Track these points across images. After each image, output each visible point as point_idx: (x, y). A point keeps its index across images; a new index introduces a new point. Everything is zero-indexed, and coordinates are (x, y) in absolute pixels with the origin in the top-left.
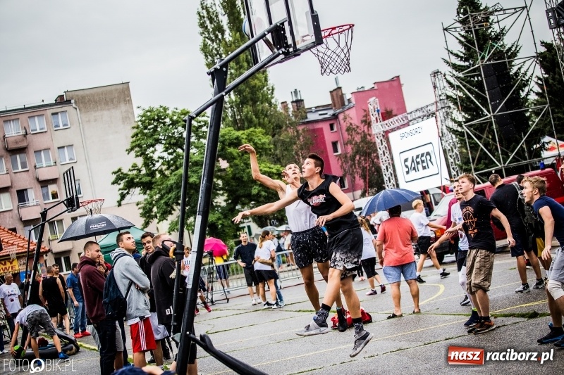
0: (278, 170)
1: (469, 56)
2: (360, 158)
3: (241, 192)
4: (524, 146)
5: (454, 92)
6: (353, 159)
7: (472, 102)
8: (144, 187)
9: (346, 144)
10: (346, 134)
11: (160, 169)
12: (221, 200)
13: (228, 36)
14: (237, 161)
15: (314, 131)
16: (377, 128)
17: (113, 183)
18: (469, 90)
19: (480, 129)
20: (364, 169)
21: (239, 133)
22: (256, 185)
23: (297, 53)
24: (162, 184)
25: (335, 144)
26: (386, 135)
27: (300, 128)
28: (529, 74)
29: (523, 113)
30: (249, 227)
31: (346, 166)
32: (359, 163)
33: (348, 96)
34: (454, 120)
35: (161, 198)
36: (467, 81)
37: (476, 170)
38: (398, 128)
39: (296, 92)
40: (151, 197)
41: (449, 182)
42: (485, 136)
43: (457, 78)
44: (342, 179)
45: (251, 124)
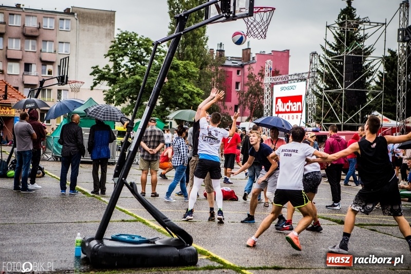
0: (198, 91)
1: (339, 47)
2: (251, 96)
3: (172, 99)
4: (360, 114)
5: (323, 68)
6: (247, 96)
7: (333, 77)
8: (110, 82)
9: (245, 85)
10: (247, 80)
11: (123, 72)
14: (173, 80)
15: (227, 72)
16: (267, 80)
17: (91, 74)
18: (333, 69)
19: (333, 96)
20: (252, 103)
21: (179, 62)
22: (182, 97)
24: (123, 82)
25: (237, 84)
26: (272, 86)
27: (220, 68)
29: (364, 93)
30: (171, 123)
31: (242, 99)
32: (251, 98)
33: (253, 55)
35: (119, 91)
36: (333, 63)
37: (324, 122)
38: (281, 83)
39: (221, 44)
40: (114, 89)
41: (304, 125)
42: (335, 101)
43: (327, 60)
44: (236, 107)
45: (188, 58)
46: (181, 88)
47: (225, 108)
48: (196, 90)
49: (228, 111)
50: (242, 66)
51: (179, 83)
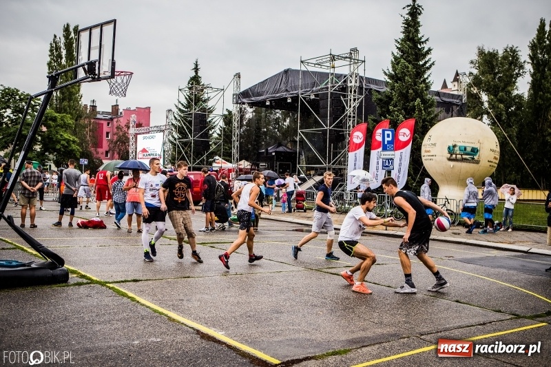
1: (189, 106)
2: (119, 144)
3: (50, 146)
4: (205, 158)
5: (177, 122)
6: (116, 143)
7: (184, 129)
9: (114, 134)
10: (115, 130)
12: (38, 148)
13: (64, 61)
14: (52, 129)
15: (99, 124)
16: (132, 131)
18: (184, 123)
19: (185, 144)
20: (120, 150)
21: (57, 115)
23: (99, 79)
25: (108, 133)
26: (136, 135)
27: (92, 121)
28: (216, 123)
29: (208, 142)
31: (112, 146)
32: (119, 146)
33: (121, 110)
34: (173, 137)
36: (184, 118)
38: (143, 133)
39: (93, 101)
42: (186, 148)
43: (180, 116)
44: (107, 152)
45: (65, 111)
46: (59, 137)
47: (97, 153)
48: (72, 138)
49: (100, 155)
50: (112, 119)
51: (57, 133)
